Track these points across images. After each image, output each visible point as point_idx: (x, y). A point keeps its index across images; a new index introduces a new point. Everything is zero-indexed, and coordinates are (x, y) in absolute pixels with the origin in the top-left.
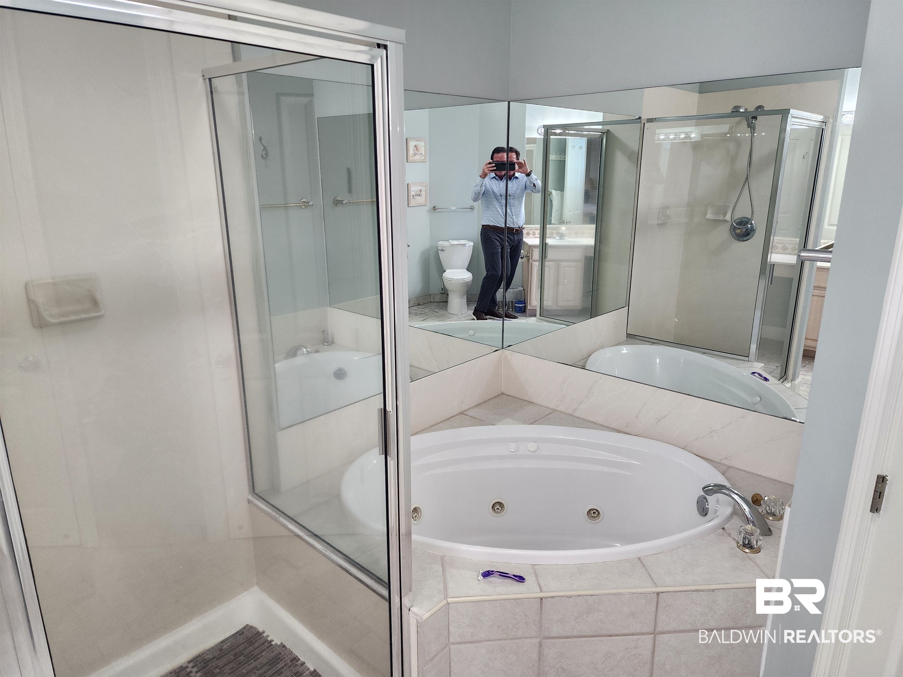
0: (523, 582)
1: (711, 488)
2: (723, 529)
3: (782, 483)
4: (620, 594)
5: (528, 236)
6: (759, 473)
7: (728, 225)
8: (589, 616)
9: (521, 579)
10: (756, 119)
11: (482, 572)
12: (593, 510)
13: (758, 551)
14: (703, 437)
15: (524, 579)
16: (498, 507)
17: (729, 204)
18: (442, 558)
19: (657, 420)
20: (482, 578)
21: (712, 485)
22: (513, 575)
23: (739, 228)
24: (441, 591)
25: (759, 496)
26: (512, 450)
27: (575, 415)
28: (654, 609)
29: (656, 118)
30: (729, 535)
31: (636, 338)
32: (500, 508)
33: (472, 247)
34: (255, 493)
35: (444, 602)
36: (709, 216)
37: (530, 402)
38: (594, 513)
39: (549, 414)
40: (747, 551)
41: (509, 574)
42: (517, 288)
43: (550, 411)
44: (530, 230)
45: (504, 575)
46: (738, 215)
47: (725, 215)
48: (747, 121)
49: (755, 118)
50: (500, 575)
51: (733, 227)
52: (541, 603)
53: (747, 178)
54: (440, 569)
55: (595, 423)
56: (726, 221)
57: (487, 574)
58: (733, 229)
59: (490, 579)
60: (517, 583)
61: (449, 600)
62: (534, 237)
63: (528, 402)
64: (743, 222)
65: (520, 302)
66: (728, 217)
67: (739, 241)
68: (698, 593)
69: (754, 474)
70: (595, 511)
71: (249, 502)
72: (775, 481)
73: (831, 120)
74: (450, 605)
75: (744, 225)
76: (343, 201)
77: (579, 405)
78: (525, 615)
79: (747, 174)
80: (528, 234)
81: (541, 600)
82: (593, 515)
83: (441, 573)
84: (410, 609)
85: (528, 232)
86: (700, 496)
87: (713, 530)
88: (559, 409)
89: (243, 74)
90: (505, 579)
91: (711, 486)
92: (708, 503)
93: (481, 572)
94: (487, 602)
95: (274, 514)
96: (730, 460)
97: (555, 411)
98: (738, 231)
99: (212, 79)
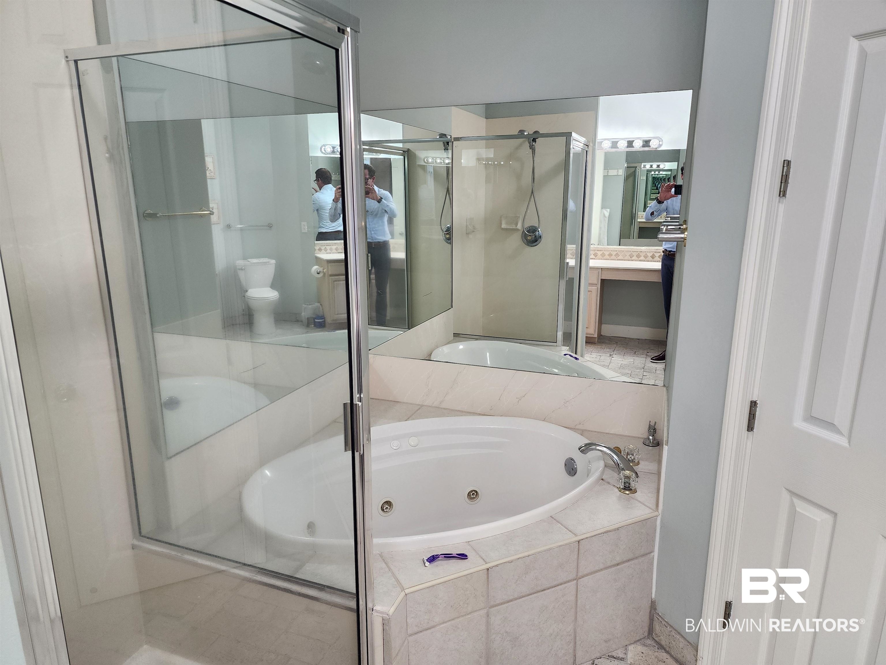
0: (467, 558)
1: (583, 448)
2: (602, 480)
3: (626, 436)
4: (550, 549)
5: (320, 252)
6: (607, 432)
7: (520, 233)
8: (527, 577)
9: (463, 556)
10: (536, 142)
11: (427, 559)
12: (472, 491)
13: (635, 491)
14: (559, 408)
15: (466, 556)
16: (387, 506)
17: (518, 215)
18: (381, 555)
19: (518, 400)
20: (429, 563)
21: (583, 445)
22: (457, 554)
23: (530, 235)
24: (395, 585)
25: (618, 448)
26: (395, 448)
27: (441, 407)
28: (576, 557)
29: (461, 137)
30: (609, 483)
31: (459, 336)
32: (389, 507)
33: (274, 265)
34: (142, 536)
35: (403, 594)
36: (504, 226)
37: (396, 402)
38: (473, 494)
39: (418, 410)
40: (627, 492)
41: (452, 554)
42: (314, 304)
43: (419, 407)
44: (322, 246)
45: (448, 556)
46: (527, 225)
47: (516, 224)
48: (529, 143)
49: (534, 140)
50: (445, 557)
51: (524, 234)
52: (488, 574)
53: (532, 192)
54: (384, 565)
55: (462, 412)
56: (517, 230)
57: (432, 559)
58: (524, 236)
59: (435, 563)
60: (462, 560)
61: (407, 591)
62: (326, 252)
63: (394, 401)
64: (533, 230)
65: (319, 317)
66: (519, 226)
67: (529, 246)
68: (607, 534)
69: (604, 433)
70: (473, 492)
71: (134, 547)
72: (621, 435)
73: (591, 144)
74: (408, 596)
75: (533, 233)
76: (157, 214)
77: (445, 397)
78: (474, 589)
79: (532, 188)
80: (320, 250)
81: (487, 570)
82: (472, 496)
83: (387, 570)
84: (373, 609)
85: (320, 248)
86: (567, 459)
87: (596, 482)
88: (425, 404)
89: (113, 58)
90: (449, 560)
91: (583, 447)
92: (575, 463)
93: (425, 558)
94: (441, 584)
95: (173, 553)
96: (583, 424)
97: (422, 406)
98: (529, 238)
99: (78, 61)
